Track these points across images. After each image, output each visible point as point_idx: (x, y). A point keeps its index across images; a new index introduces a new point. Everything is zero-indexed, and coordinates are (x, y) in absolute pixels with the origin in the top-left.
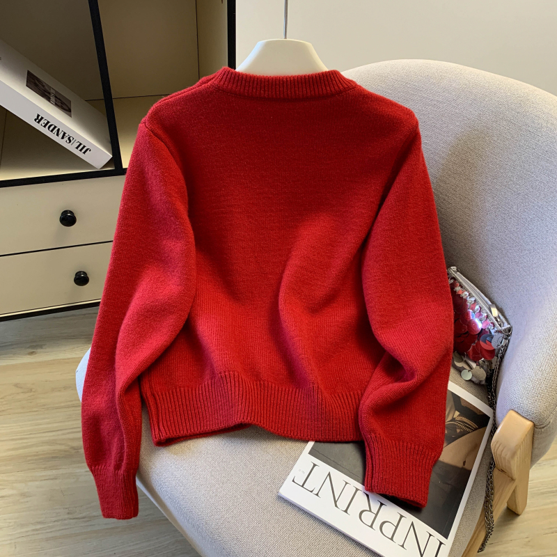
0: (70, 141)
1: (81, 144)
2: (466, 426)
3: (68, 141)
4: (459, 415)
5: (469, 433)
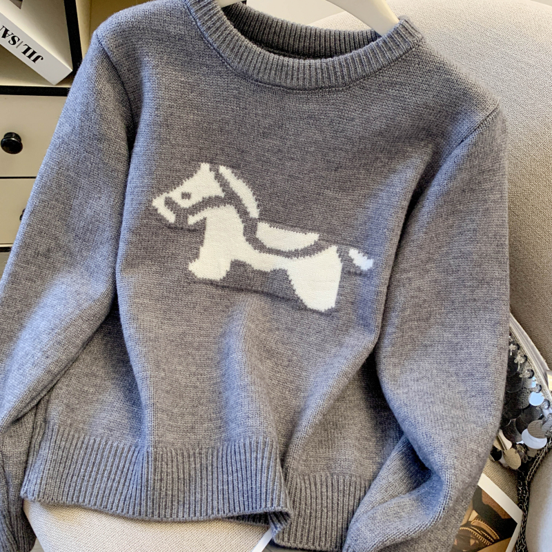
0: (14, 43)
1: (29, 48)
2: (483, 535)
3: (12, 42)
5: (487, 546)
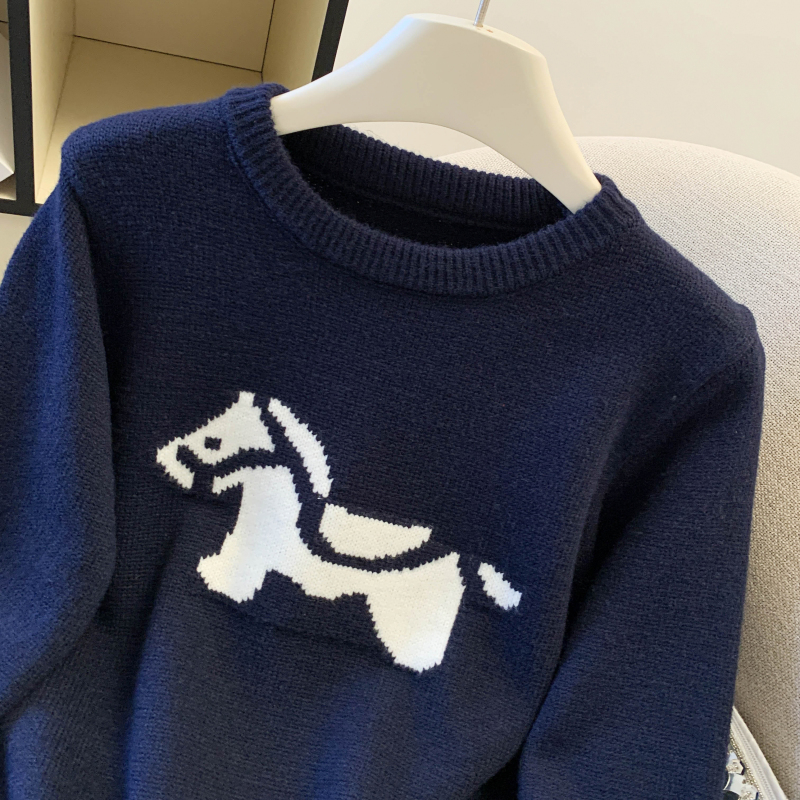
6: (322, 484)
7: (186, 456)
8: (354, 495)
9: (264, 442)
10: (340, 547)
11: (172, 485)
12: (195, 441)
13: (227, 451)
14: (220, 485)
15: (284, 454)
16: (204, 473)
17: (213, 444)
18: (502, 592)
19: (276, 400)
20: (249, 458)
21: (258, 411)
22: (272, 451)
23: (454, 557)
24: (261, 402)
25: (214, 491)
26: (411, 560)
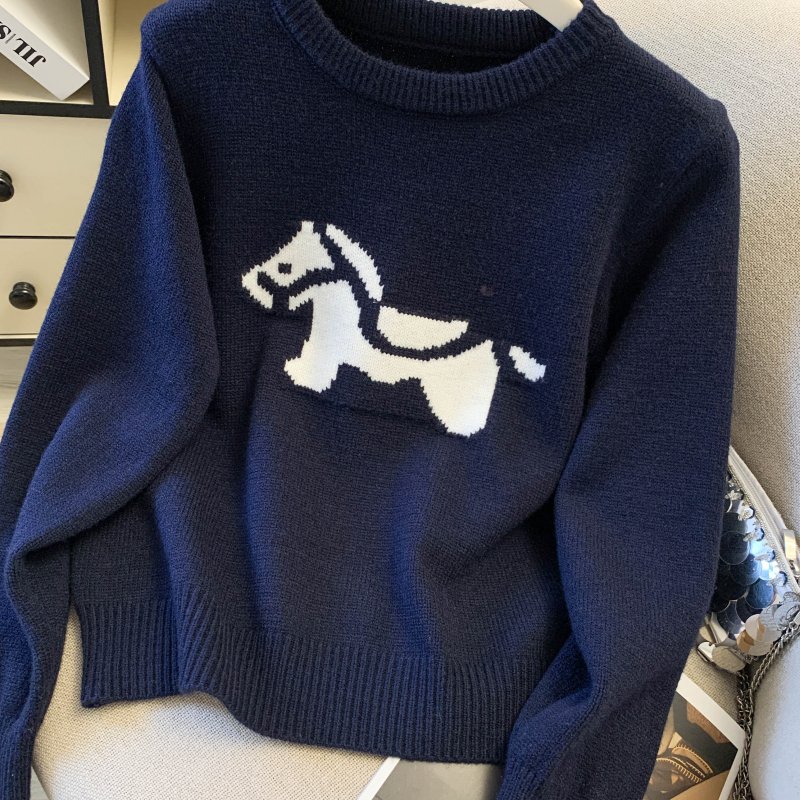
4: (680, 744)
5: (695, 784)
6: (375, 291)
7: (264, 281)
8: (403, 297)
9: (326, 262)
10: (395, 341)
11: (257, 306)
12: (270, 267)
13: (297, 273)
14: (294, 303)
15: (342, 270)
16: (281, 294)
17: (285, 268)
18: (530, 368)
19: (331, 225)
20: (316, 277)
21: (318, 236)
22: (333, 269)
23: (488, 344)
24: (320, 229)
25: (290, 308)
26: (454, 348)
